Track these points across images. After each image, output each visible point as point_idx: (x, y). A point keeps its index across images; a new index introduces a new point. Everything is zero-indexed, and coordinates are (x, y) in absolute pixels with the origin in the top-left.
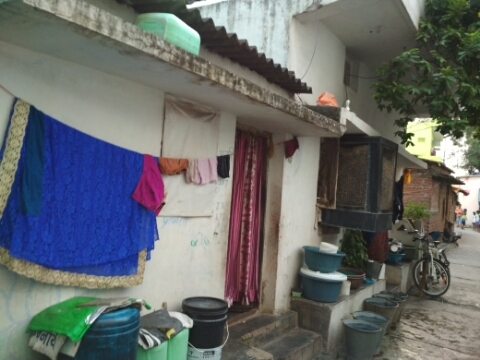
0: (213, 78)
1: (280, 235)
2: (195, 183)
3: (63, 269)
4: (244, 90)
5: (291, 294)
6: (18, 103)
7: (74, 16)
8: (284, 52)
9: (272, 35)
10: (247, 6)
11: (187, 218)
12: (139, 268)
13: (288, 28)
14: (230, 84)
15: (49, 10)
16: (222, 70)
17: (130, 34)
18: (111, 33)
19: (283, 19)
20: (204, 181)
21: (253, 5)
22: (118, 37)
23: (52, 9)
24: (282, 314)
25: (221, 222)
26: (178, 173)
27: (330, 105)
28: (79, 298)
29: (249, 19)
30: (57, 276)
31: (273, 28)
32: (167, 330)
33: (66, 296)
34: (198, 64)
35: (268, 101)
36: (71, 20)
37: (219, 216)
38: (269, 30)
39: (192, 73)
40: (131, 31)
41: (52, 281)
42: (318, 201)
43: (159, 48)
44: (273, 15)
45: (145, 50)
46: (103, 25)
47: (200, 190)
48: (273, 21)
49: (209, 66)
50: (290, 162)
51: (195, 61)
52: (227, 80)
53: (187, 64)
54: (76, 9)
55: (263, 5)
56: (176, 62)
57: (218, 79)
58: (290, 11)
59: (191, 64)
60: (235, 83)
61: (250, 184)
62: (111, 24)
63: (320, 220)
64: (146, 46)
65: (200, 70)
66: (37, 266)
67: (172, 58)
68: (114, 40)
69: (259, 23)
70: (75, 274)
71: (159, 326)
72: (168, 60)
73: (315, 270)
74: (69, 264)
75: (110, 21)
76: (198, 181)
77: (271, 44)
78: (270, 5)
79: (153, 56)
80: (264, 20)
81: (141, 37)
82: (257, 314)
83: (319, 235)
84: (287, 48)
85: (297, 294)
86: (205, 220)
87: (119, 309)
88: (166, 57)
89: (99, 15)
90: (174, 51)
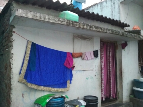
0: (82, 27)
1: (123, 75)
2: (86, 60)
3: (44, 86)
4: (94, 29)
5: (130, 96)
6: (29, 42)
7: (32, 17)
8: (119, 15)
9: (114, 10)
10: (106, 3)
11: (84, 70)
12: (68, 86)
13: (119, 7)
14: (89, 28)
15: (25, 16)
16: (85, 24)
17: (50, 19)
18: (45, 19)
19: (117, 4)
20: (89, 59)
21: (108, 2)
22: (47, 20)
23: (26, 16)
24: (126, 103)
25: (97, 72)
26: (79, 57)
27: (137, 29)
28: (50, 94)
29: (107, 7)
30: (42, 88)
31: (114, 8)
32: (76, 105)
33: (46, 94)
34: (75, 23)
35: (105, 31)
36: (32, 18)
37: (96, 70)
38: (113, 9)
39: (74, 26)
40: (51, 18)
41: (41, 89)
42: (139, 63)
43: (61, 21)
44: (114, 4)
45: (56, 22)
46: (42, 18)
47: (88, 62)
48: (114, 6)
49: (79, 24)
50: (125, 50)
51: (74, 23)
52: (87, 27)
53: (71, 24)
54: (33, 15)
55: (111, 1)
56: (67, 24)
57: (84, 27)
58: (119, 1)
59: (73, 24)
60: (90, 27)
61: (110, 59)
62: (44, 17)
63: (141, 70)
64: (56, 21)
65: (76, 25)
66: (35, 85)
67: (66, 23)
68: (46, 21)
69: (110, 7)
70: (48, 87)
71: (73, 104)
72: (64, 24)
73: (138, 88)
74: (45, 85)
75: (44, 16)
76: (87, 59)
77: (114, 13)
78: (113, 1)
79: (59, 24)
80: (111, 6)
81: (55, 19)
82: (117, 102)
83: (141, 75)
84: (119, 13)
85: (132, 96)
86: (90, 71)
87: (57, 98)
88: (63, 23)
89: (40, 15)
90: (66, 21)
